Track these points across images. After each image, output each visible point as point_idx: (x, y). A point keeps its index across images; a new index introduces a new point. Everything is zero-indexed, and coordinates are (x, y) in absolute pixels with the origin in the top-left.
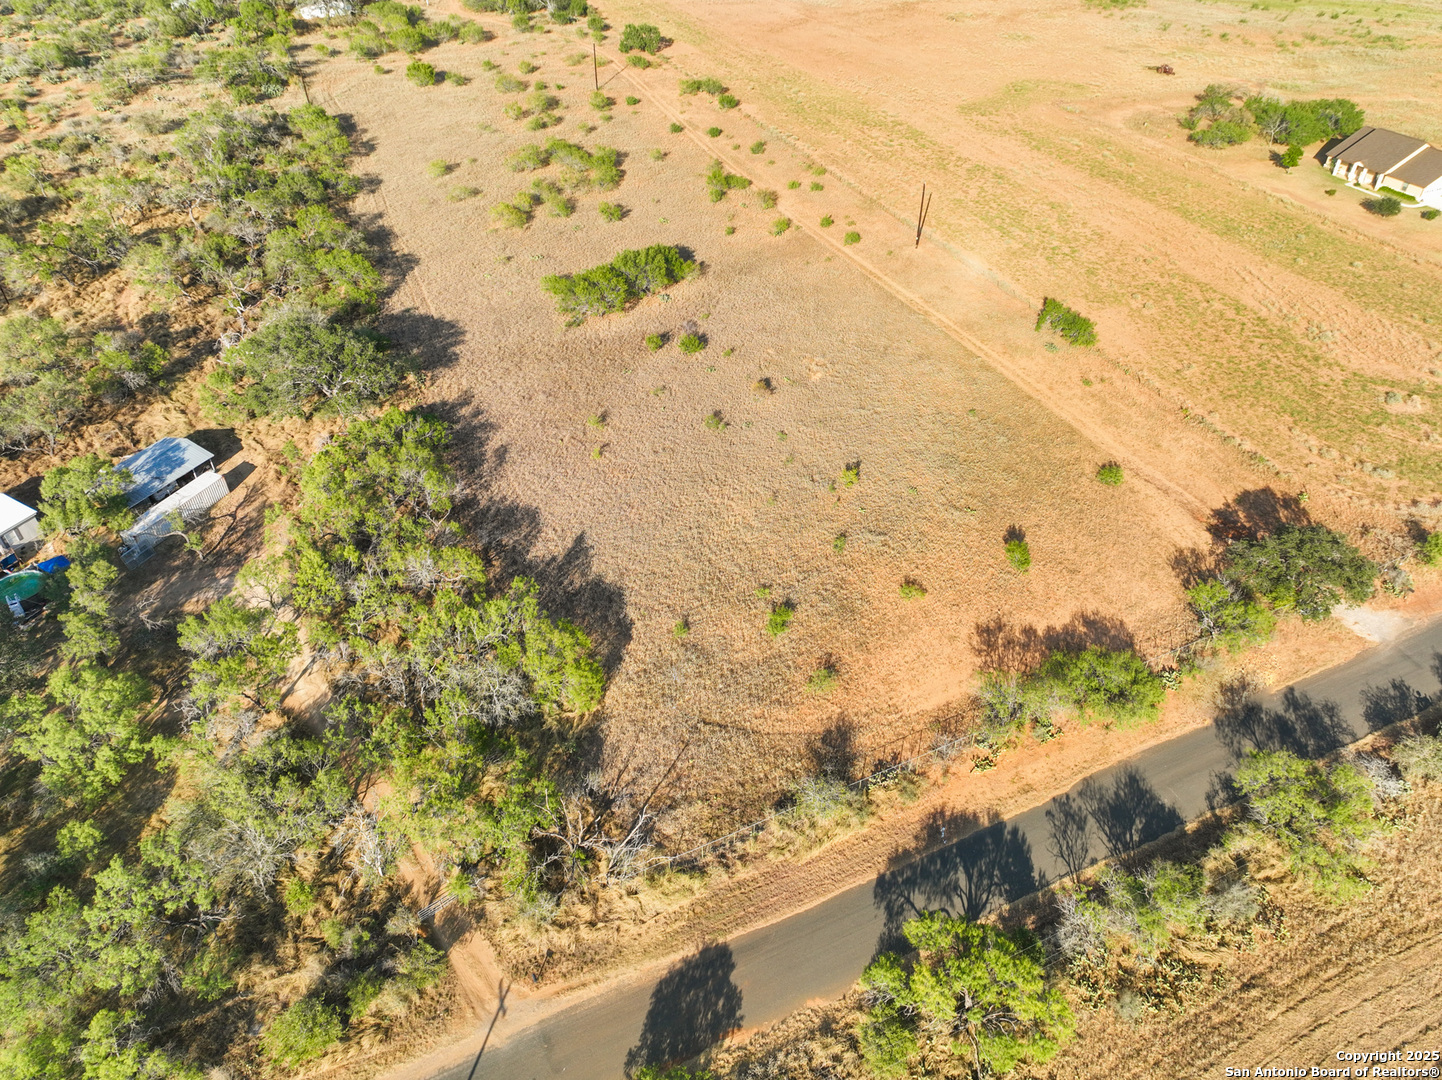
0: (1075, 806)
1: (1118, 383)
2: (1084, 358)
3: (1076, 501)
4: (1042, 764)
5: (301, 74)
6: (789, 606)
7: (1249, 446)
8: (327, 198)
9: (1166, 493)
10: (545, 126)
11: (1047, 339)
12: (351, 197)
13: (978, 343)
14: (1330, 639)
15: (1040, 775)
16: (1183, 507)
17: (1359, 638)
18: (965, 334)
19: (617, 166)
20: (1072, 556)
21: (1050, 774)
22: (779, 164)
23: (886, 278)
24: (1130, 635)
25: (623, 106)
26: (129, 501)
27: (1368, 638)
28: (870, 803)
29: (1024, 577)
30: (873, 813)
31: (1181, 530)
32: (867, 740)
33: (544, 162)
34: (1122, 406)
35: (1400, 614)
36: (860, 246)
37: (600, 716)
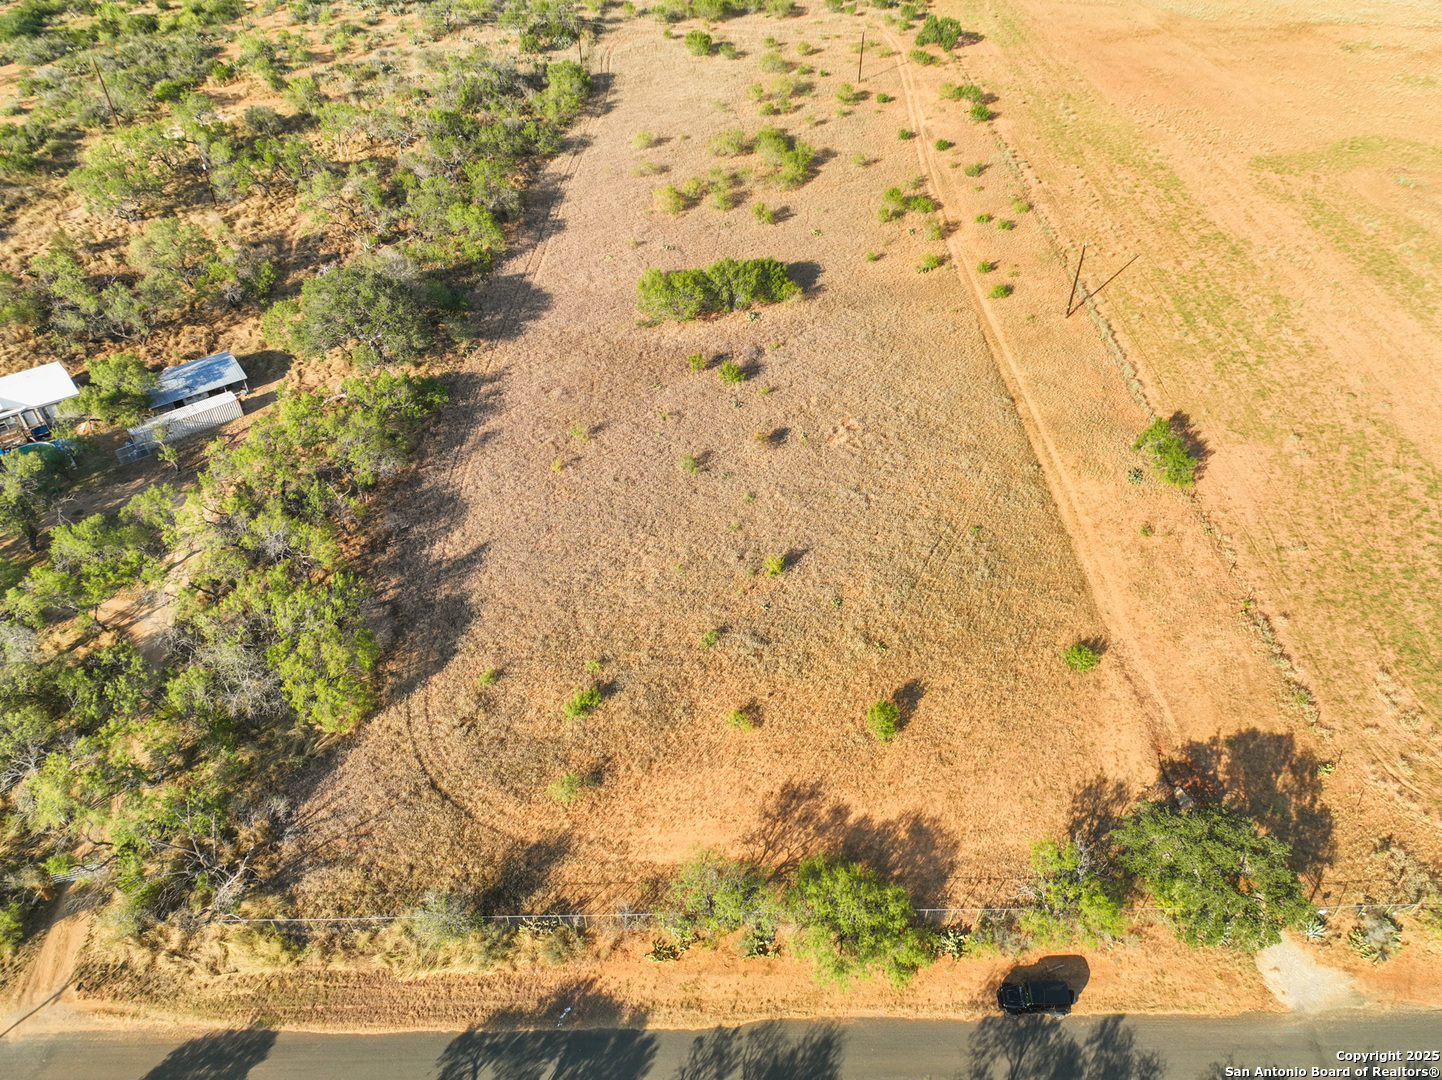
0: (734, 1046)
1: (1188, 543)
2: (1168, 499)
3: (1017, 675)
4: (731, 981)
5: (597, 29)
6: (607, 690)
7: (1301, 675)
8: (526, 154)
9: (1141, 701)
10: (777, 112)
11: (1139, 464)
12: (551, 156)
13: (1052, 448)
14: (1221, 976)
15: (718, 994)
16: (1149, 727)
17: (1265, 991)
18: (1044, 433)
19: (813, 165)
20: (958, 742)
21: (732, 996)
22: (986, 191)
23: (1004, 346)
24: (952, 866)
25: (873, 103)
26: (151, 403)
27: (1279, 997)
28: (508, 945)
29: (881, 746)
30: (504, 957)
31: (1121, 755)
32: (568, 872)
33: (748, 149)
34: (1170, 574)
35: (1353, 982)
36: (1005, 302)
37: (349, 742)
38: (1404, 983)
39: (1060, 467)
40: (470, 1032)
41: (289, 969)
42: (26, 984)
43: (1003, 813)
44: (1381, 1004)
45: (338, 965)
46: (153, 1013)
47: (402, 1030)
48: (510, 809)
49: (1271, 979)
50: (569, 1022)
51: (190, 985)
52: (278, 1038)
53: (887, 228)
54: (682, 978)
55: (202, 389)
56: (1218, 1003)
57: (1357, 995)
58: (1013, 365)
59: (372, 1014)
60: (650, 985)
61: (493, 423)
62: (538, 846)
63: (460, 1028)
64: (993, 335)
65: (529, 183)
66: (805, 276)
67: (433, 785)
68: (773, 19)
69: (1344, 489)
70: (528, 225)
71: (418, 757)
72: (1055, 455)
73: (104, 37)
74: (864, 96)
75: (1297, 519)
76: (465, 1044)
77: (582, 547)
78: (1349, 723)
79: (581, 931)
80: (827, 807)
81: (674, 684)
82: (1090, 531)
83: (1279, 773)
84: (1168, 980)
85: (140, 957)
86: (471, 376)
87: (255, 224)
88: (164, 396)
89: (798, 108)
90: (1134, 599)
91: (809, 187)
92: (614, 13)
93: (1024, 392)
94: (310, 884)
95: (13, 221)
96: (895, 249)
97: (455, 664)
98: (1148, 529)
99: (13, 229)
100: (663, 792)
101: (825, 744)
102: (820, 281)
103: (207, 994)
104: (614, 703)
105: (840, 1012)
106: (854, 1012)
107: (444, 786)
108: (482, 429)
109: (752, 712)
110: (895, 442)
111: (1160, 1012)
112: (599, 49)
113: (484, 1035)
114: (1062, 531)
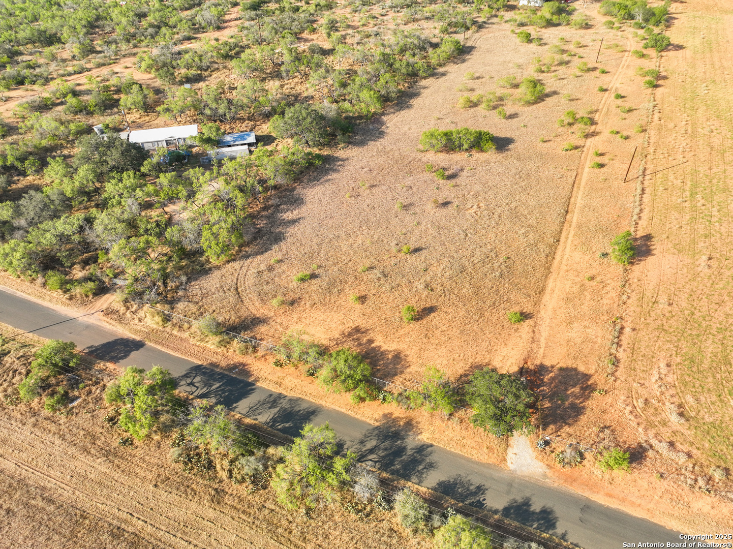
0: (282, 401)
1: (608, 288)
2: (613, 269)
3: (482, 315)
4: (296, 381)
5: (480, 27)
6: (313, 276)
7: (621, 355)
8: (413, 75)
9: (533, 342)
10: (543, 72)
11: (610, 251)
12: (425, 78)
13: (572, 235)
14: (488, 448)
15: (290, 384)
16: (528, 352)
17: (504, 460)
18: (572, 228)
19: (541, 98)
21: (293, 386)
22: (626, 121)
23: (582, 188)
25: (597, 73)
26: (219, 143)
27: (509, 464)
28: (228, 343)
30: (225, 346)
31: (507, 358)
32: (263, 329)
33: (516, 86)
34: (588, 298)
35: (547, 470)
36: (597, 170)
38: (572, 479)
39: (569, 244)
40: (201, 365)
41: (161, 328)
42: (91, 307)
44: (554, 483)
45: (175, 332)
46: (118, 327)
47: (183, 357)
48: (256, 304)
49: (510, 457)
50: (234, 374)
52: (146, 346)
53: (561, 129)
54: (280, 374)
55: (237, 143)
56: (481, 456)
57: (545, 476)
58: (579, 198)
59: (177, 350)
60: (268, 373)
61: (334, 176)
62: (258, 318)
63: (200, 363)
64: (580, 184)
65: (409, 88)
66: (502, 144)
67: (237, 289)
68: (573, 29)
70: (397, 104)
71: (237, 279)
72: (571, 238)
74: (594, 69)
75: (678, 293)
76: (198, 369)
78: (630, 379)
79: (254, 347)
81: (341, 281)
82: (562, 272)
83: (574, 386)
84: (464, 441)
85: (122, 309)
86: (337, 158)
87: (291, 88)
88: (225, 142)
89: (555, 71)
90: (562, 303)
91: (534, 107)
92: (494, 20)
93: (576, 211)
94: (180, 306)
96: (558, 139)
97: (266, 255)
98: (592, 278)
100: (312, 315)
102: (510, 146)
103: (135, 327)
104: (314, 281)
105: (328, 405)
106: (333, 407)
107: (239, 290)
110: (496, 216)
111: (452, 450)
112: (477, 35)
113: (205, 368)
114: (549, 269)
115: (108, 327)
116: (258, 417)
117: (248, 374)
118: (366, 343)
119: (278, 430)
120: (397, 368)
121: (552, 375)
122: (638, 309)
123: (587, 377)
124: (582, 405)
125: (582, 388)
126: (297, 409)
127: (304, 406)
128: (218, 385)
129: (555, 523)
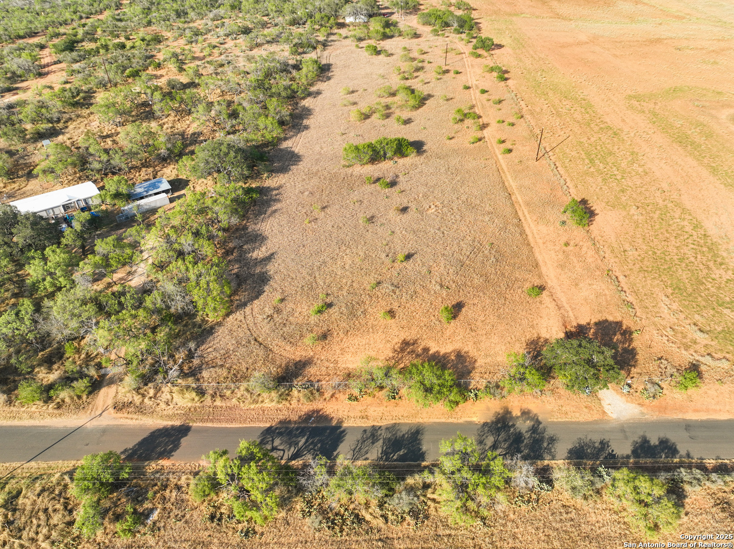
0: (379, 432)
1: (584, 249)
2: (577, 233)
3: (505, 299)
4: (381, 409)
5: (325, 45)
6: (330, 305)
7: (630, 298)
8: (292, 97)
9: (559, 309)
10: (407, 79)
11: (565, 219)
12: (304, 98)
13: (526, 213)
14: (586, 407)
15: (375, 414)
16: (562, 318)
17: (604, 412)
18: (523, 207)
19: (423, 101)
20: (479, 323)
21: (381, 415)
22: (502, 111)
23: (507, 173)
24: (474, 368)
25: (452, 74)
26: (131, 197)
27: (610, 414)
28: (288, 395)
29: (446, 325)
30: (286, 399)
31: (549, 328)
32: (311, 370)
33: (393, 94)
34: (575, 261)
35: (641, 409)
36: (508, 155)
37: (219, 324)
38: (663, 409)
39: (530, 220)
40: (271, 427)
41: (198, 404)
42: (92, 408)
43: (497, 349)
44: (652, 416)
45: (218, 403)
46: (144, 419)
47: (244, 425)
48: (288, 348)
49: (607, 408)
50: (312, 423)
51: (157, 409)
52: (192, 428)
53: (456, 126)
54: (360, 408)
55: (151, 192)
56: (584, 416)
57: (642, 413)
58: (511, 181)
59: (233, 420)
60: (346, 410)
61: (278, 206)
62: (300, 361)
63: (268, 425)
64: (502, 169)
65: (294, 110)
66: (418, 146)
67: (256, 340)
68: (406, 39)
69: (656, 228)
70: (293, 127)
71: (249, 330)
72: (528, 216)
73: (102, 51)
74: (447, 71)
75: (634, 240)
76: (269, 431)
77: (318, 253)
78: (649, 316)
79: (318, 390)
80: (421, 347)
81: (358, 303)
82: (541, 245)
83: (615, 335)
84: (564, 409)
85: (137, 399)
86: (269, 188)
87: (171, 128)
88: (136, 195)
89: (417, 77)
90: (559, 270)
91: (421, 110)
92: (332, 38)
93: (515, 191)
94: (205, 374)
95: (67, 127)
96: (459, 135)
97: (263, 297)
98: (567, 244)
99: (67, 130)
100: (353, 342)
101: (422, 324)
102: (425, 148)
103: (165, 413)
104: (331, 311)
105: (426, 420)
106: (432, 420)
107: (260, 340)
108: (274, 208)
109: (391, 313)
110: (456, 210)
111: (560, 420)
112: (326, 53)
113: (277, 428)
114: (529, 245)
115: (129, 422)
116: (367, 456)
117: (327, 418)
118: (423, 353)
119: (395, 460)
120: (466, 366)
121: (592, 331)
122: (617, 260)
123: (619, 324)
124: (631, 347)
125: (622, 334)
126: (400, 434)
127: (404, 430)
128: (303, 440)
129: (675, 448)
